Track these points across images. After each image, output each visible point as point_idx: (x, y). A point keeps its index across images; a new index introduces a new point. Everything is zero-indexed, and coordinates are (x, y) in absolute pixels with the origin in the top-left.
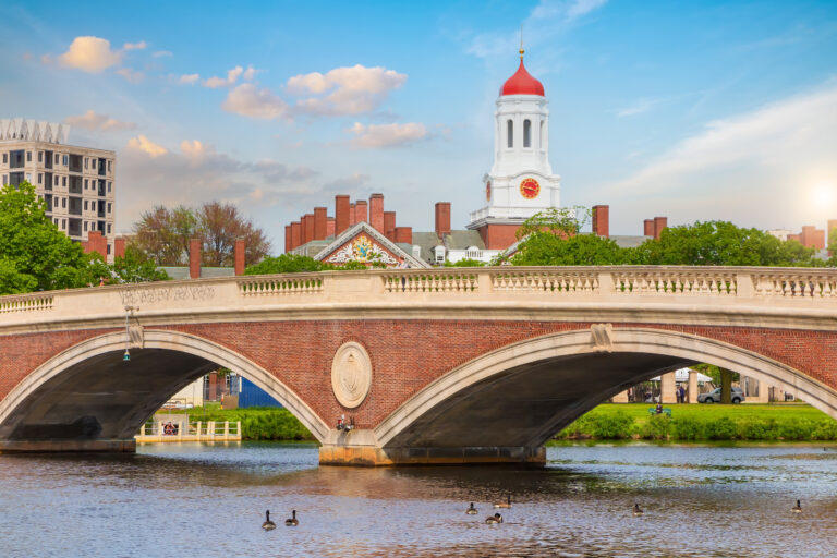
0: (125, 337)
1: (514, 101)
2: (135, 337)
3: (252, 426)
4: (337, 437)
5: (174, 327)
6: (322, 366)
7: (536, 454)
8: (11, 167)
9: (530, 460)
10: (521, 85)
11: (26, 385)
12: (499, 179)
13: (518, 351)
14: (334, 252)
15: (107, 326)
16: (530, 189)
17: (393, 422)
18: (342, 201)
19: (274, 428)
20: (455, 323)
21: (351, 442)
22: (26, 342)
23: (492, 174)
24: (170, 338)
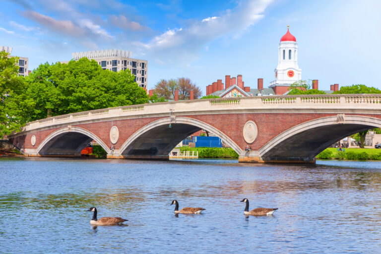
0: (169, 120)
1: (285, 43)
2: (173, 120)
3: (201, 153)
4: (245, 153)
5: (186, 116)
6: (240, 128)
7: (312, 160)
8: (113, 65)
9: (311, 162)
10: (288, 38)
11: (134, 136)
12: (280, 71)
13: (310, 123)
14: (225, 95)
15: (163, 116)
16: (291, 74)
17: (265, 148)
18: (227, 77)
19: (209, 154)
20: (288, 114)
21: (250, 155)
22: (134, 121)
23: (277, 69)
24: (185, 120)
